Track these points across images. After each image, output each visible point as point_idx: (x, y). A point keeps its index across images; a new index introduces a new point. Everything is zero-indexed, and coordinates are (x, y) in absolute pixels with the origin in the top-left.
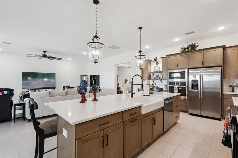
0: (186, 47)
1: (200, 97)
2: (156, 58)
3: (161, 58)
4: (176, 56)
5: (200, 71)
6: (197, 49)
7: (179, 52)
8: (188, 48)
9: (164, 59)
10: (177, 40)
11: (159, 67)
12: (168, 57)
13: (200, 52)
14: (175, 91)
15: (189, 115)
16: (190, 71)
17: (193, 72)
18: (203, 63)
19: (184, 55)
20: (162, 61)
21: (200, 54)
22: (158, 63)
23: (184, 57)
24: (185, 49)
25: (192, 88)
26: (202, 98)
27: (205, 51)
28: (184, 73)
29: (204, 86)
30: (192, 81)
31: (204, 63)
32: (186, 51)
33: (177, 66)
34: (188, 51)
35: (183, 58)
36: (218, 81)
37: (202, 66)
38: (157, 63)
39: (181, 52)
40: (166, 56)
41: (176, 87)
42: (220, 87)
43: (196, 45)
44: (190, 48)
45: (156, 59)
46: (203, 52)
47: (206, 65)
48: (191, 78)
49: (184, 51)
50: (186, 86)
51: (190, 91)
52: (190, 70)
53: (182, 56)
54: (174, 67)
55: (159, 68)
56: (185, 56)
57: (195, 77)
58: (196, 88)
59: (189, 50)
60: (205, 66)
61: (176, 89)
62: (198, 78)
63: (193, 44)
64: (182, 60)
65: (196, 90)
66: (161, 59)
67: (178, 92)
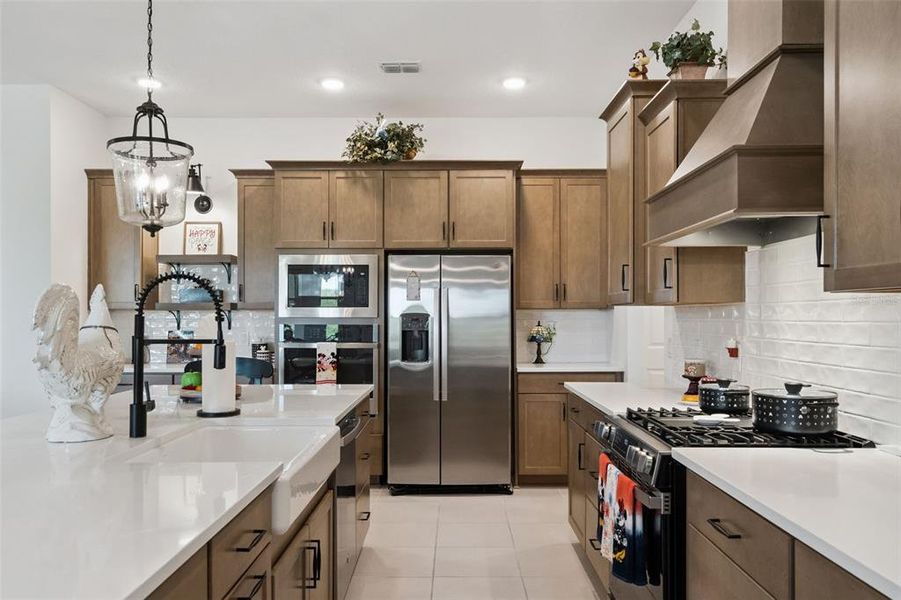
0: (376, 137)
1: (436, 398)
2: (197, 169)
3: (237, 173)
4: (324, 175)
5: (438, 267)
6: (419, 156)
7: (339, 158)
8: (383, 144)
9: (250, 182)
10: (333, 85)
11: (216, 228)
12: (278, 175)
13: (435, 174)
14: (320, 376)
15: (393, 494)
16: (395, 265)
17: (411, 269)
18: (446, 233)
19: (363, 174)
20: (241, 191)
21: (433, 183)
22: (207, 199)
23: (365, 187)
24: (371, 145)
25: (407, 355)
26: (445, 398)
27: (453, 173)
28: (366, 277)
29: (455, 344)
30: (403, 316)
31: (449, 229)
32: (377, 158)
33: (329, 231)
34: (382, 161)
35: (358, 192)
36: (502, 317)
37: (443, 245)
38: (204, 205)
39: (346, 158)
40: (269, 168)
41: (326, 349)
42: (507, 344)
43: (417, 133)
44: (391, 146)
45: (197, 171)
46: (444, 174)
47: (459, 242)
48: (399, 303)
49: (366, 154)
50: (373, 345)
51: (397, 368)
52: (393, 261)
53: (355, 180)
54: (316, 238)
55: (213, 232)
56: (367, 181)
57: (418, 298)
58: (420, 353)
59: (389, 156)
60: (453, 245)
61: (326, 363)
62: (427, 302)
63: (403, 130)
64: (354, 200)
65: (422, 361)
66: (234, 180)
67: (335, 378)
